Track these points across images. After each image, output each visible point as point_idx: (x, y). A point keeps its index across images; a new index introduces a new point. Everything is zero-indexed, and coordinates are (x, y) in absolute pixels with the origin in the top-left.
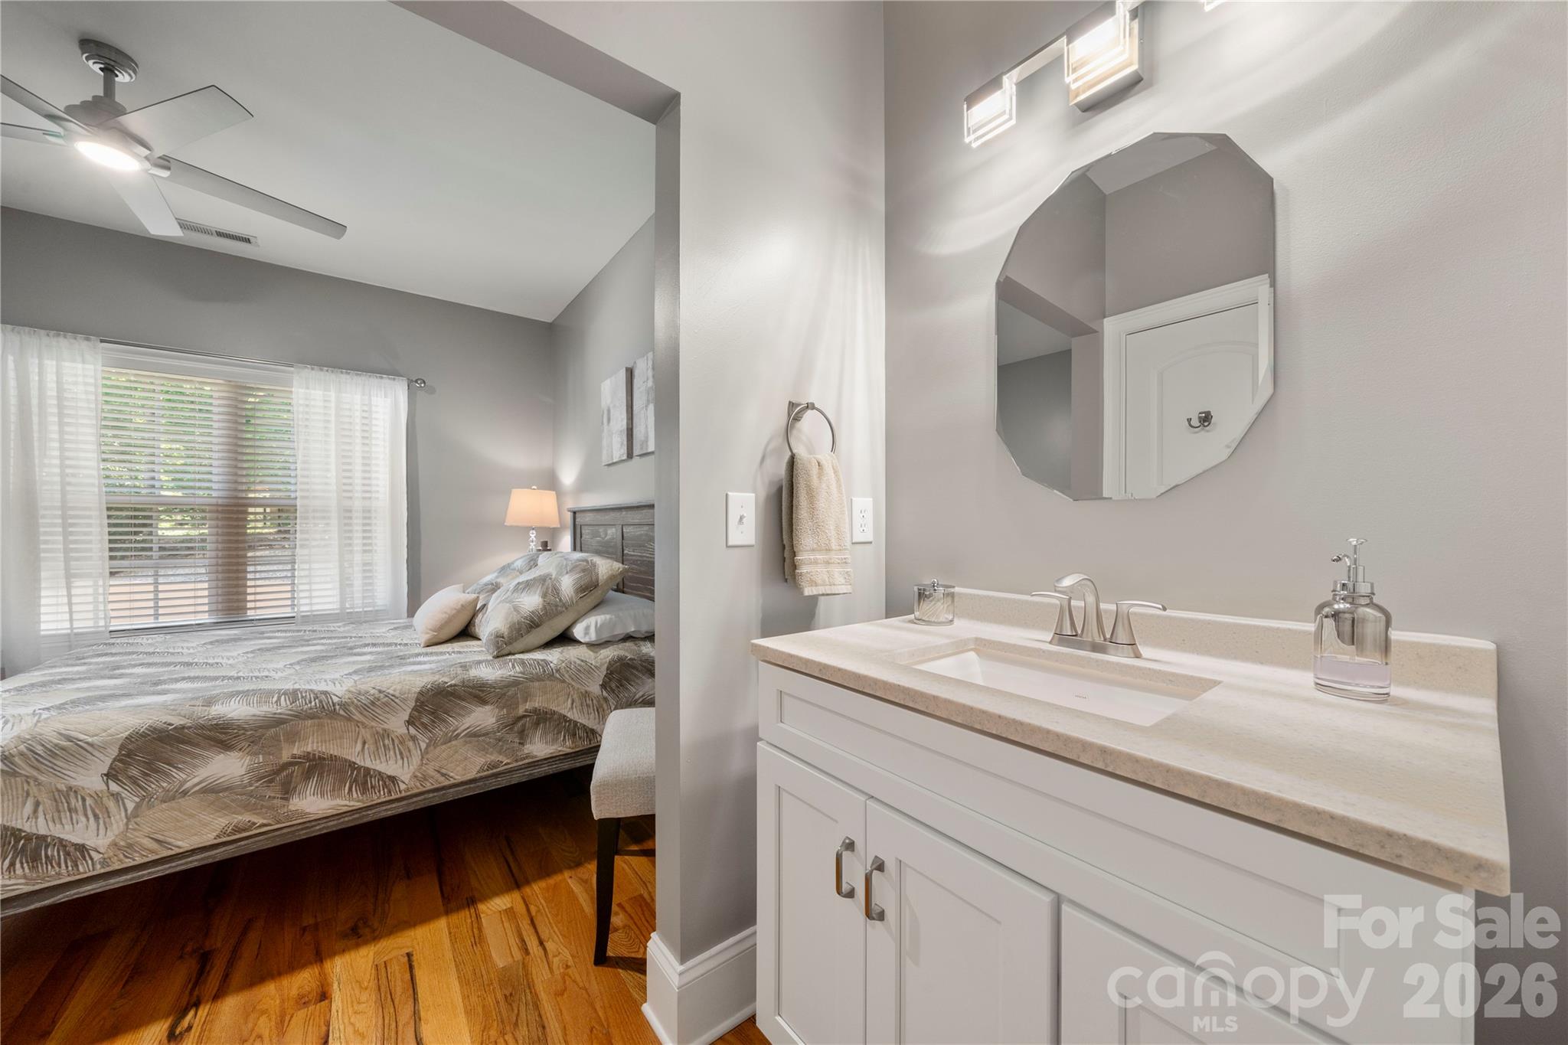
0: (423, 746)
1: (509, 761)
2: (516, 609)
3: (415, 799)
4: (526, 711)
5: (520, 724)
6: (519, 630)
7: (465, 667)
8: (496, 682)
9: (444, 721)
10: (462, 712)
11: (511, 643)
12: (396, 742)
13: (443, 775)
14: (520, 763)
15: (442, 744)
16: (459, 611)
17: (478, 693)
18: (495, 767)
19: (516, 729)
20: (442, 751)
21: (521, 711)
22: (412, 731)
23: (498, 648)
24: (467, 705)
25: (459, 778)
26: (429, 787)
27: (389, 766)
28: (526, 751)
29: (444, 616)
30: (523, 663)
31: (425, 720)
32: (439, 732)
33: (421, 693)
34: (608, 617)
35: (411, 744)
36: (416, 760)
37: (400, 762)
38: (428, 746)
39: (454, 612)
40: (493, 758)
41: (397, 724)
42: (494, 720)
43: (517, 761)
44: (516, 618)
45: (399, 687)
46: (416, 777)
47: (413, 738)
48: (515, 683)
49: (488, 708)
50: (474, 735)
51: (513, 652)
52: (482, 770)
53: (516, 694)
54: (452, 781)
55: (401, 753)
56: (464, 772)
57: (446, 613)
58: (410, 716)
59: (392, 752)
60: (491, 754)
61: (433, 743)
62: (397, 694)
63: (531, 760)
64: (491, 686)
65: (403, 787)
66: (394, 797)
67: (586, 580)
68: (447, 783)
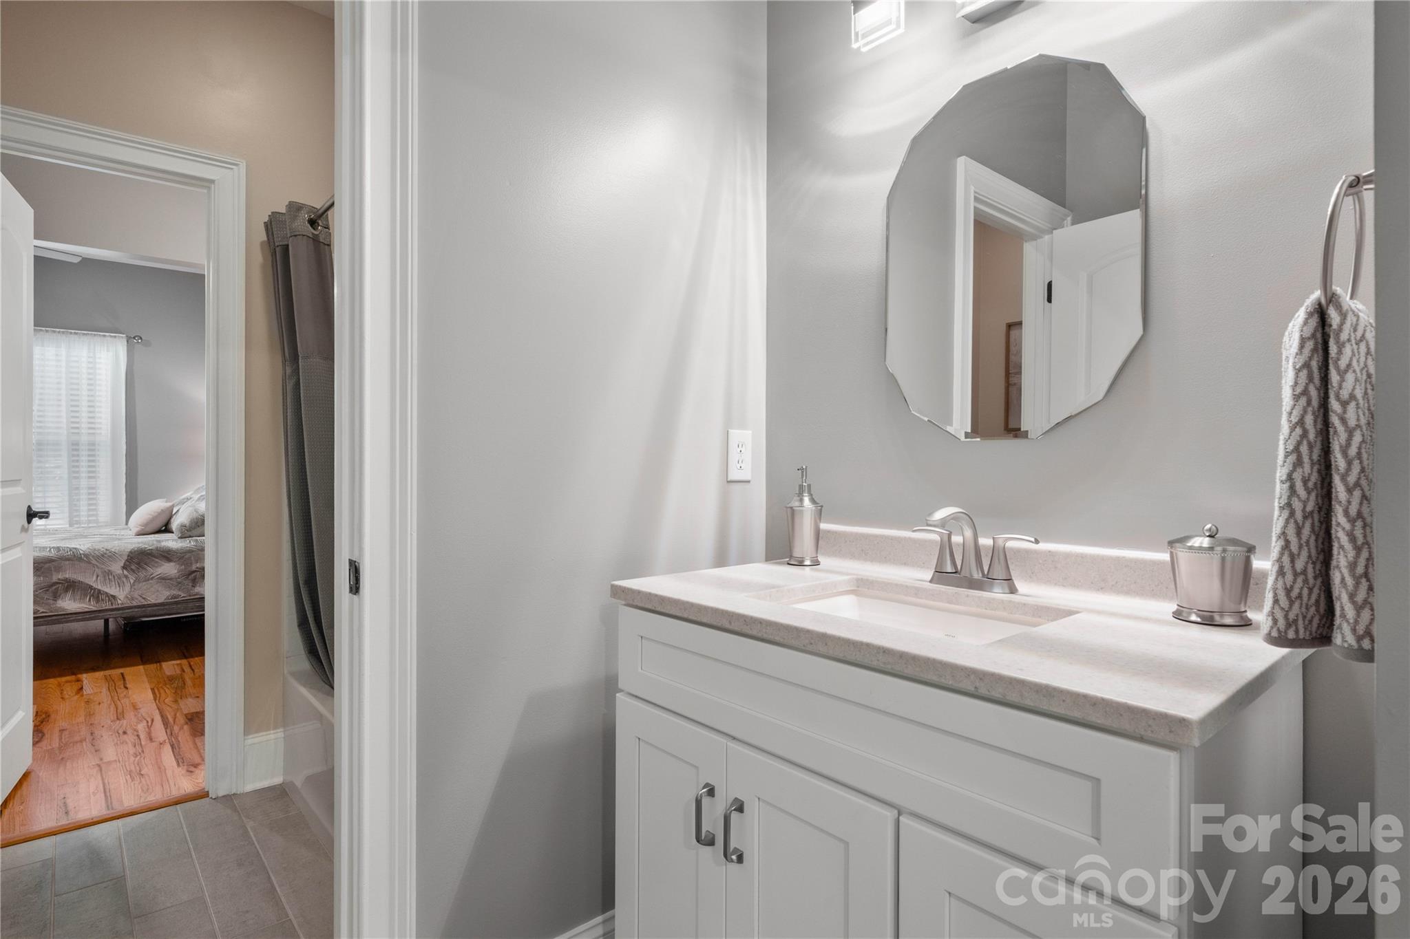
0: (132, 581)
1: (185, 595)
2: (196, 511)
3: (127, 611)
4: (197, 568)
5: (193, 575)
6: (197, 522)
7: (159, 541)
8: (177, 549)
9: (145, 569)
10: (156, 565)
11: (190, 531)
12: (116, 578)
13: (144, 598)
14: (192, 597)
15: (144, 581)
16: (159, 514)
17: (167, 555)
18: (175, 598)
19: (190, 578)
20: (143, 585)
21: (194, 568)
22: (125, 572)
23: (182, 533)
24: (160, 561)
25: (153, 601)
26: (135, 603)
27: (112, 590)
28: (196, 591)
29: (151, 517)
30: (197, 540)
31: (133, 567)
32: (142, 574)
33: (131, 552)
35: (124, 579)
36: (127, 588)
37: (118, 588)
38: (135, 581)
39: (156, 514)
40: (175, 593)
41: (117, 568)
42: (176, 571)
43: (190, 596)
44: (195, 515)
45: (118, 548)
46: (127, 597)
47: (126, 577)
48: (190, 551)
49: (172, 564)
50: (163, 579)
51: (192, 535)
52: (167, 598)
53: (191, 557)
54: (149, 603)
55: (119, 584)
56: (156, 598)
58: (124, 564)
59: (113, 583)
60: (174, 590)
61: (137, 580)
62: (116, 552)
63: (199, 596)
64: (174, 552)
65: (120, 602)
66: (114, 607)
68: (146, 603)
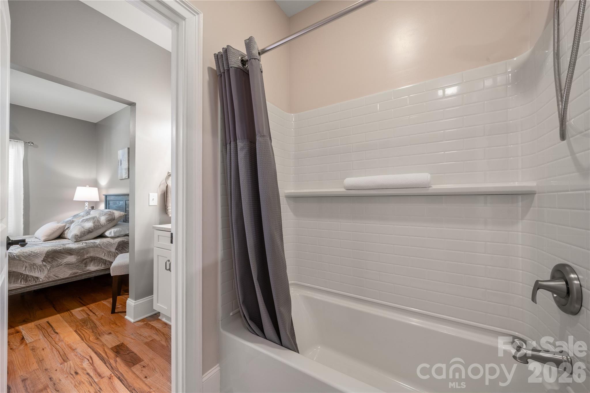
0: (49, 268)
1: (81, 272)
2: (83, 227)
3: (45, 284)
4: (87, 257)
5: (85, 261)
6: (84, 233)
7: (63, 245)
8: (76, 248)
9: (57, 260)
10: (63, 258)
11: (81, 238)
12: (38, 267)
13: (56, 276)
14: (85, 272)
15: (56, 267)
16: (58, 229)
17: (70, 252)
18: (75, 274)
19: (83, 262)
20: (56, 269)
21: (85, 257)
22: (44, 263)
23: (76, 239)
24: (65, 255)
25: (62, 277)
26: (51, 280)
27: (36, 274)
28: (87, 269)
29: (53, 231)
30: (86, 243)
31: (49, 260)
32: (55, 263)
33: (47, 252)
34: (118, 229)
35: (44, 267)
36: (46, 272)
37: (40, 273)
38: (50, 268)
39: (56, 230)
40: (75, 271)
41: (39, 261)
42: (75, 260)
43: (84, 272)
44: (83, 230)
45: (39, 250)
46: (46, 277)
47: (45, 266)
48: (83, 249)
49: (73, 256)
50: (68, 265)
51: (82, 240)
52: (71, 274)
53: (84, 252)
54: (60, 278)
55: (40, 270)
56: (64, 275)
57: (52, 230)
58: (44, 259)
59: (37, 270)
60: (74, 270)
61: (52, 267)
62: (38, 252)
63: (89, 272)
64: (74, 250)
65: (41, 280)
66: (37, 283)
67: (110, 218)
68: (57, 279)
